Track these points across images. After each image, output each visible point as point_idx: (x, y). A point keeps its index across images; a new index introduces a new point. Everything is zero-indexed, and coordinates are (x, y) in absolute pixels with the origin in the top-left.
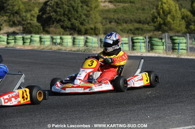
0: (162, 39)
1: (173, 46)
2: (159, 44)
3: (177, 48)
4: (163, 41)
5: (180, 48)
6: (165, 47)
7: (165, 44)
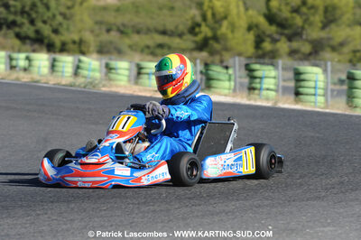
0: (227, 68)
1: (251, 83)
2: (222, 77)
3: (258, 86)
4: (231, 71)
5: (265, 86)
6: (232, 83)
7: (233, 77)
